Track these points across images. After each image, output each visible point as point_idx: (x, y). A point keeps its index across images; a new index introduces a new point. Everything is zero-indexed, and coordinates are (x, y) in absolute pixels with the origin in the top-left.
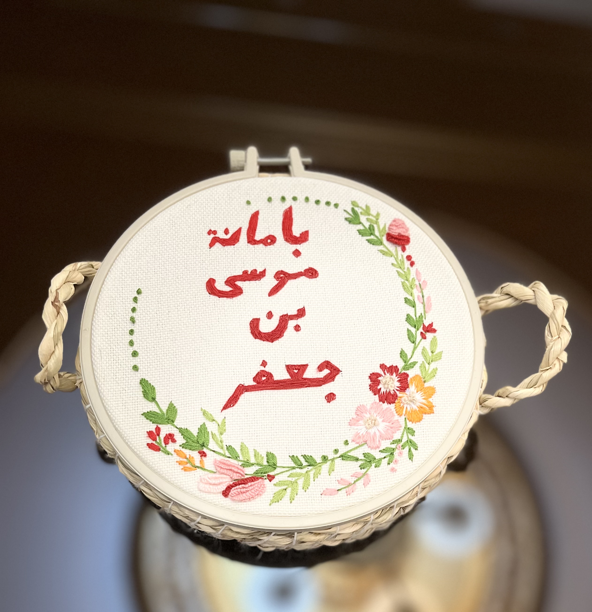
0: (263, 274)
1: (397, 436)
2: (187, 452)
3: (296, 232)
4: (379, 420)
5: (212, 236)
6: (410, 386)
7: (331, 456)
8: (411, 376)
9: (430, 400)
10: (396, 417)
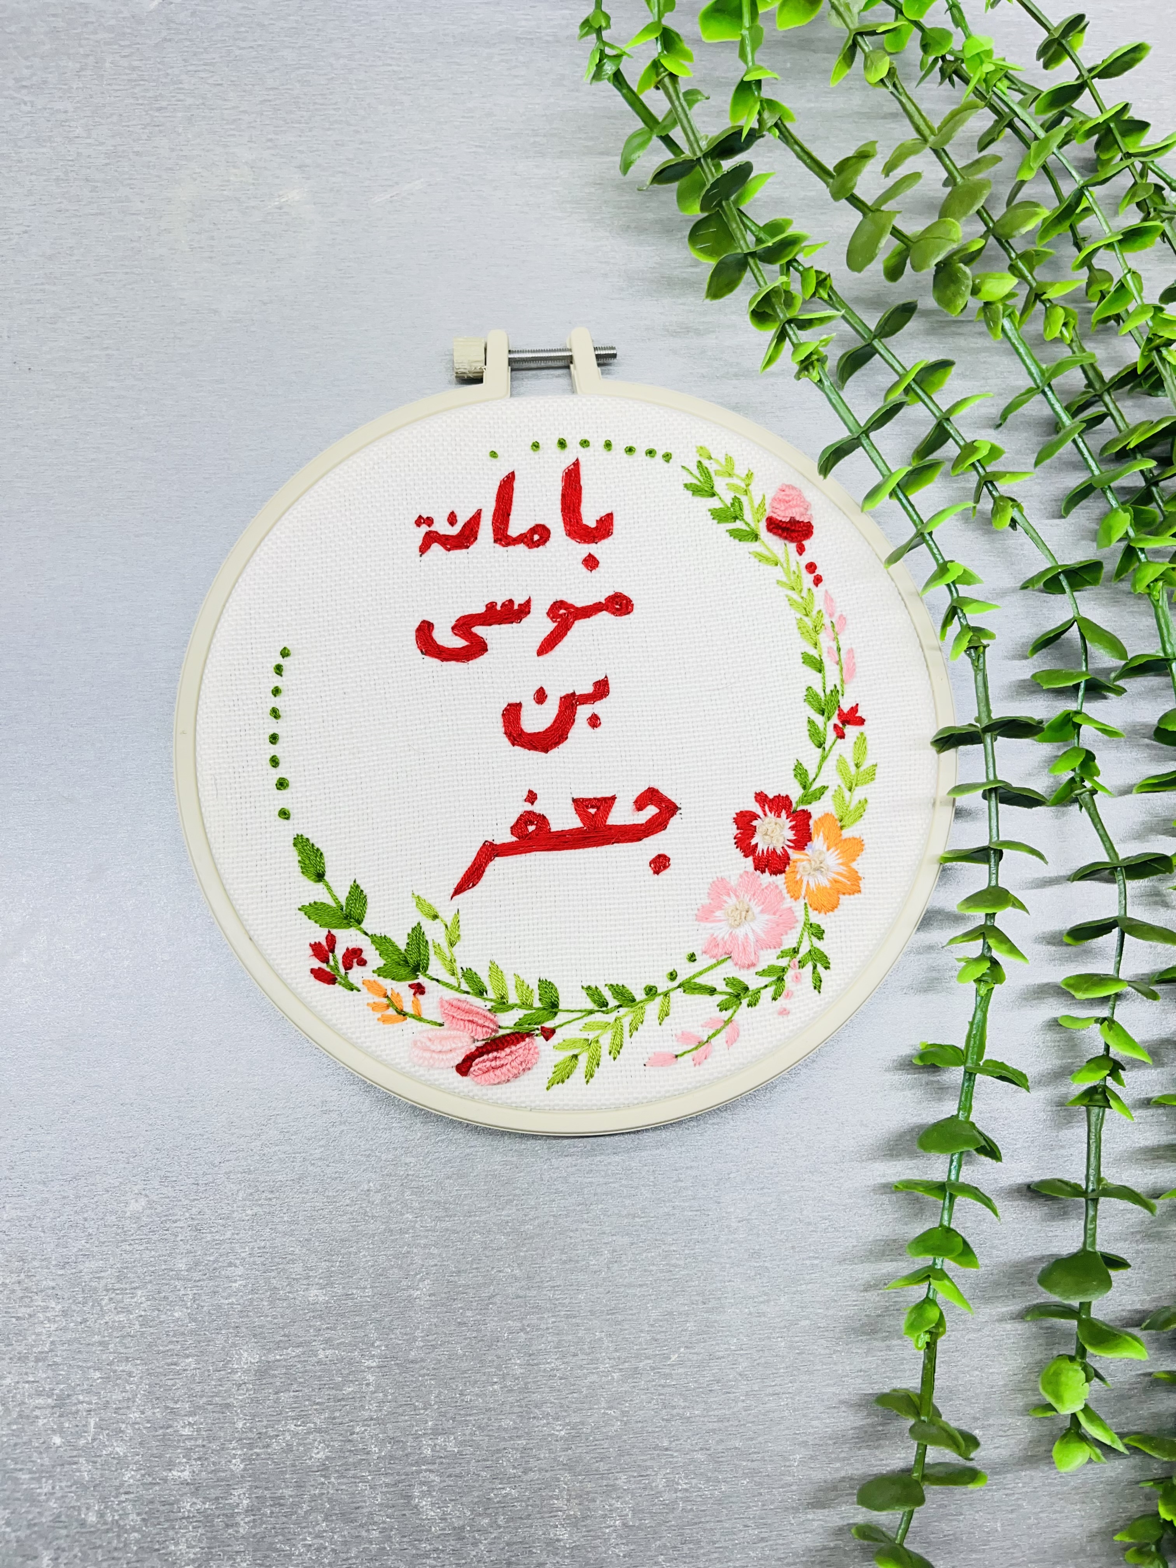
0: (525, 609)
1: (789, 942)
2: (388, 984)
3: (590, 517)
4: (756, 909)
5: (424, 529)
6: (815, 837)
7: (663, 985)
8: (815, 816)
9: (854, 865)
10: (788, 902)
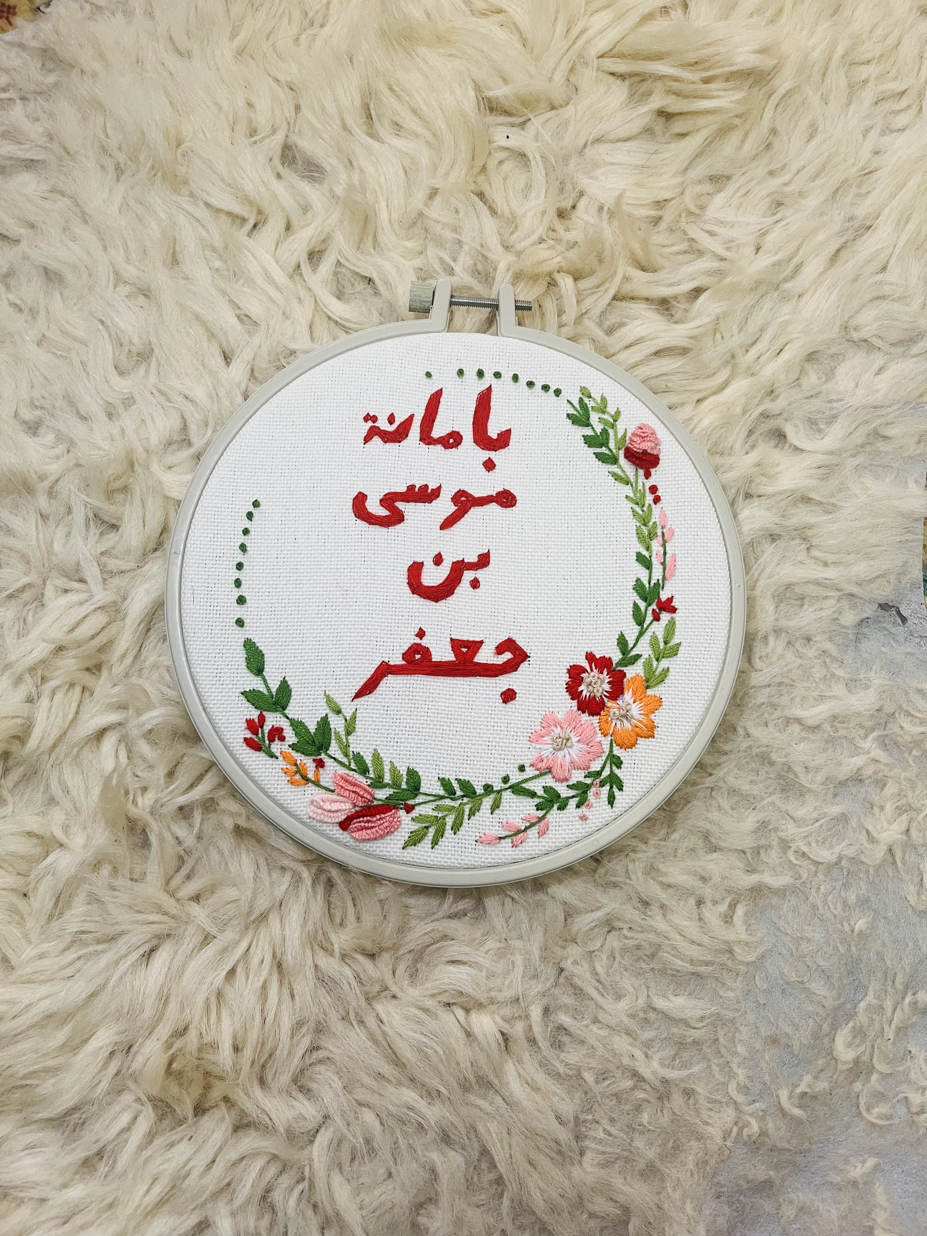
2: (298, 757)
6: (626, 692)
8: (628, 676)
